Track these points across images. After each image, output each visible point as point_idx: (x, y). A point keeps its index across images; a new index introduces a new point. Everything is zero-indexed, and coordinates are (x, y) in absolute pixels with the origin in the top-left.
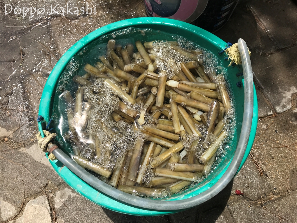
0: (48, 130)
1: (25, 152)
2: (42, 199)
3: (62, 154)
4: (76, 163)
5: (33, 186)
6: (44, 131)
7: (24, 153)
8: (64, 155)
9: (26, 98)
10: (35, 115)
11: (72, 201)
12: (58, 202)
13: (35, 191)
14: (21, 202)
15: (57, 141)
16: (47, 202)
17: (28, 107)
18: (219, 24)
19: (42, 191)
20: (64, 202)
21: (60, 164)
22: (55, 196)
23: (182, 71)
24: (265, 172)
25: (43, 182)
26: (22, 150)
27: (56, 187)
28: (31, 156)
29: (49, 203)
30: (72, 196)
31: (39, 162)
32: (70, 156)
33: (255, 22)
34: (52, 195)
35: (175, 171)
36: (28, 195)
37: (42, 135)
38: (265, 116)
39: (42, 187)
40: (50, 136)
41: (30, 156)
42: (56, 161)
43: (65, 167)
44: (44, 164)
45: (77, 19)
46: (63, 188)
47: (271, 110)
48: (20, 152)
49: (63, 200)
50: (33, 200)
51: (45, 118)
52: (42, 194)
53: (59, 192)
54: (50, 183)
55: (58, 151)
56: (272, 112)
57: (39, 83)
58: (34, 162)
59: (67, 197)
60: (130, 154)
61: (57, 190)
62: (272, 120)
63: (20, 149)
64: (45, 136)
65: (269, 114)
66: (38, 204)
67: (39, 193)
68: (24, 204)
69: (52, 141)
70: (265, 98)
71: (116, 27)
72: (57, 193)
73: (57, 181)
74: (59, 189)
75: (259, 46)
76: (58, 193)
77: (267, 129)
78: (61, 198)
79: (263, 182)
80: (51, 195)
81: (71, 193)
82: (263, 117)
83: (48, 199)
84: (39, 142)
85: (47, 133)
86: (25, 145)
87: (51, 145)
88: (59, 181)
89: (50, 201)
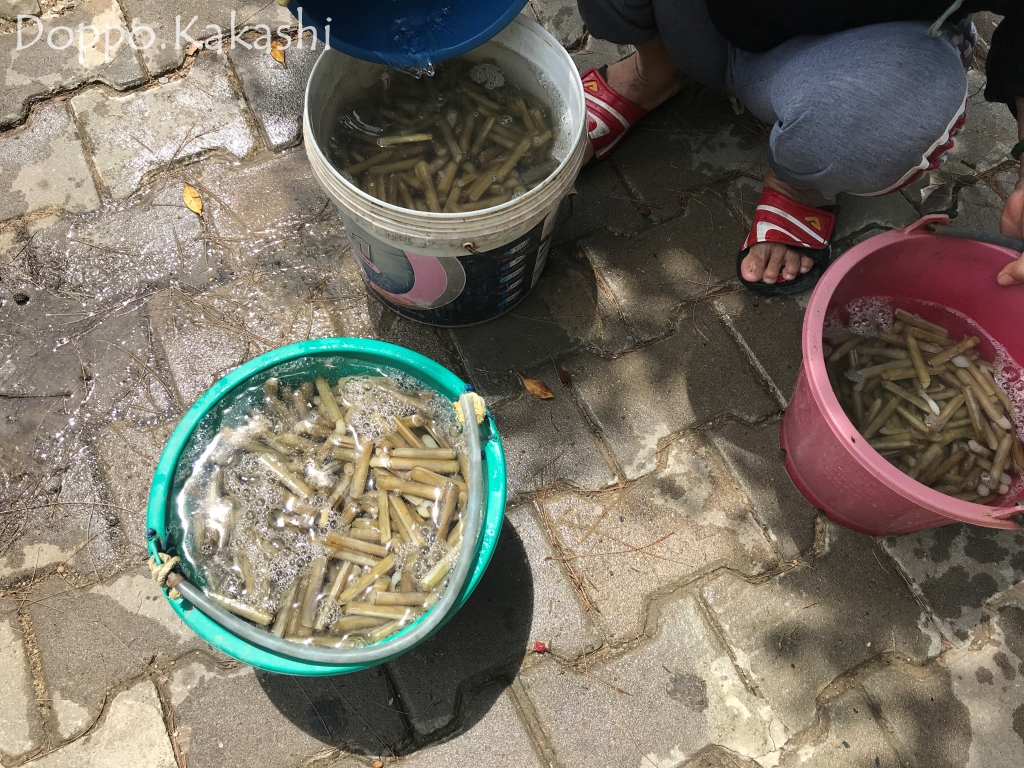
0: (165, 552)
1: (103, 593)
2: (146, 689)
3: (190, 588)
4: (211, 601)
5: (124, 663)
6: (160, 554)
7: (102, 596)
8: (193, 591)
9: (100, 476)
10: (121, 513)
11: (208, 689)
12: (179, 692)
13: (128, 673)
14: (99, 699)
15: (180, 568)
16: (154, 694)
17: (105, 497)
18: (508, 300)
19: (143, 674)
20: (190, 692)
21: (187, 604)
22: (172, 680)
23: (398, 433)
24: (595, 602)
25: (145, 654)
26: (97, 589)
27: (173, 663)
28: (117, 602)
29: (159, 697)
30: (207, 679)
31: (135, 612)
32: (202, 591)
33: (593, 285)
34: (166, 679)
35: (377, 604)
36: (113, 683)
37: (158, 561)
38: (602, 488)
39: (143, 665)
40: (171, 562)
41: (115, 603)
42: (181, 600)
43: (195, 610)
44: (145, 617)
45: (206, 290)
46: (188, 664)
47: (614, 475)
48: (92, 594)
49: (189, 687)
50: (126, 692)
51: (158, 531)
52: (144, 679)
53: (179, 672)
54: (160, 655)
55: (184, 585)
56: (616, 478)
57: (126, 441)
58: (123, 612)
59: (197, 682)
60: (305, 583)
61: (176, 669)
62: (615, 496)
63: (92, 588)
64: (162, 562)
65: (610, 483)
66: (136, 700)
67: (139, 676)
68: (106, 703)
69: (175, 569)
70: (604, 451)
71: (277, 359)
72: (175, 674)
73: (174, 650)
74: (180, 667)
75: (600, 338)
76: (178, 675)
77: (604, 515)
78: (185, 683)
79: (590, 623)
80: (163, 680)
81: (204, 673)
82: (598, 489)
83: (157, 688)
84: (153, 572)
85: (165, 557)
86: (101, 579)
87: (173, 576)
88: (179, 649)
89: (162, 691)
